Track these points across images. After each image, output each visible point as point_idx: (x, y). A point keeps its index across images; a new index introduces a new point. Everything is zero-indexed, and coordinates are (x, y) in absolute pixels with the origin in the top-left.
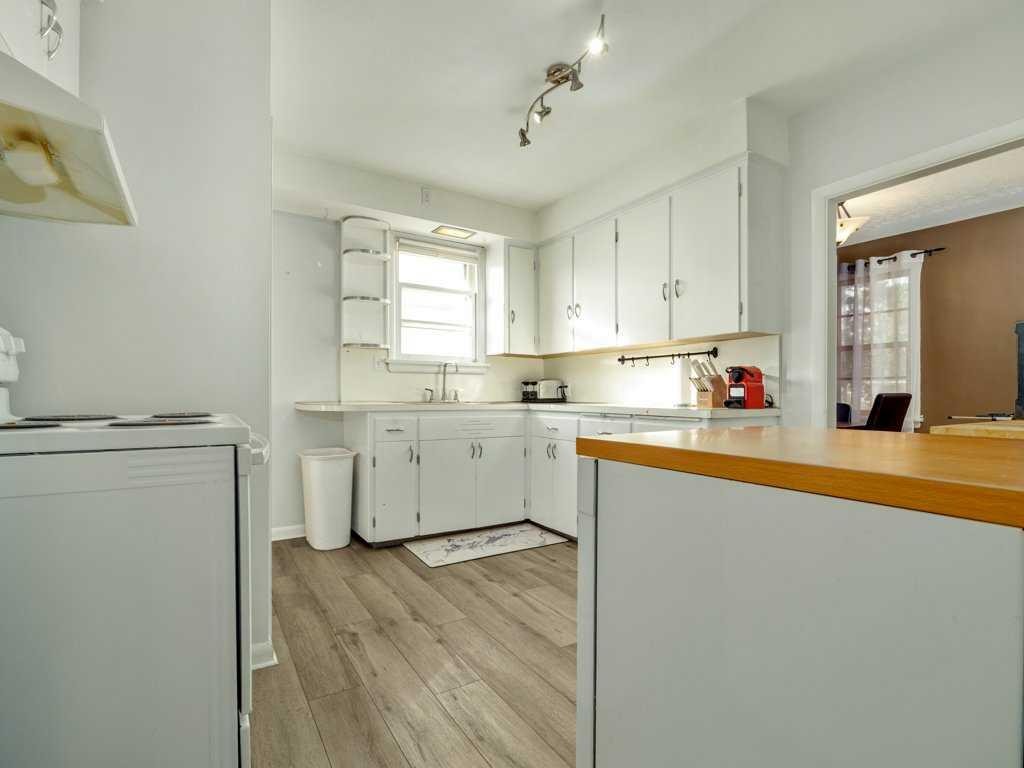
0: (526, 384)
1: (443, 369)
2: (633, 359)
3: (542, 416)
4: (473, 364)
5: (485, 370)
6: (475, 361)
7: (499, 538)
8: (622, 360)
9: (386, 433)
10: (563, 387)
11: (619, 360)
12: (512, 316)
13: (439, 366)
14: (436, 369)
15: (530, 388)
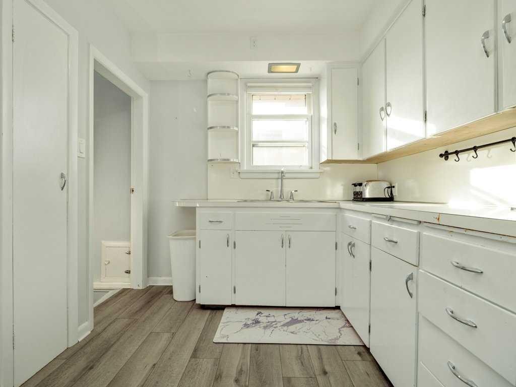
0: (355, 185)
1: (281, 175)
2: (457, 153)
3: (348, 215)
4: (310, 171)
5: (318, 175)
6: (311, 168)
7: (301, 321)
8: (446, 155)
9: (210, 224)
10: (391, 187)
11: (441, 155)
12: (334, 129)
13: (279, 173)
14: (276, 176)
15: (358, 189)
